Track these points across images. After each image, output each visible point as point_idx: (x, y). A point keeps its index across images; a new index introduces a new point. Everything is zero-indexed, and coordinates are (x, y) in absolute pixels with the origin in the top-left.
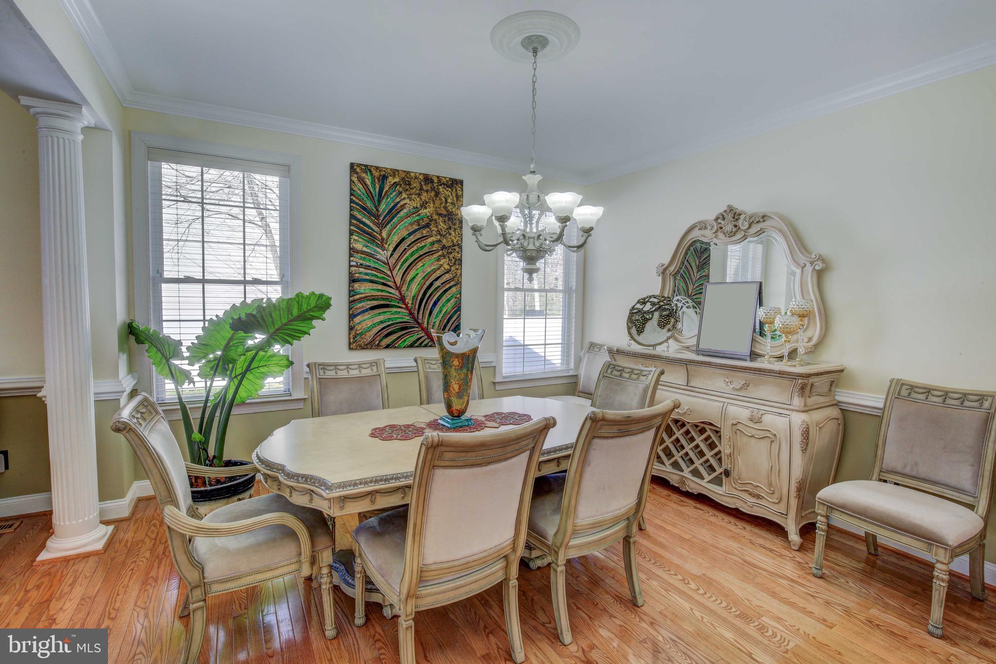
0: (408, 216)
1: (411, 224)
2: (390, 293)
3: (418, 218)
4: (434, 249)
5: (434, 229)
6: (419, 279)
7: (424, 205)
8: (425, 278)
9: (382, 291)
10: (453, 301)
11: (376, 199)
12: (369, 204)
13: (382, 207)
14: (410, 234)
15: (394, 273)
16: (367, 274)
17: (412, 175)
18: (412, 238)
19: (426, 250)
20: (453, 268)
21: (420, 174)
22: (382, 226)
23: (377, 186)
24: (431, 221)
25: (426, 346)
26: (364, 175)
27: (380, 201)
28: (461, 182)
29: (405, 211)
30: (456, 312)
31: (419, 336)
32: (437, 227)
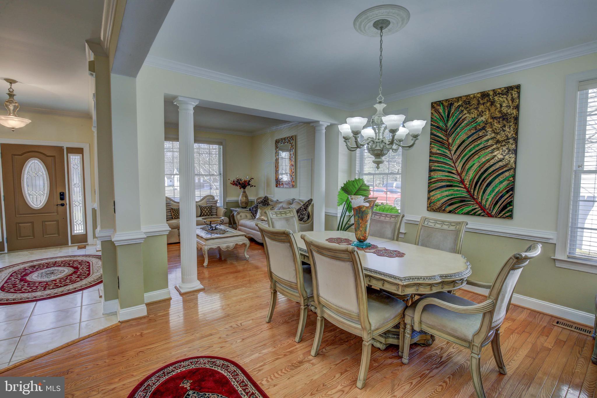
0: (467, 125)
1: (470, 130)
2: (454, 178)
3: (475, 124)
4: (489, 144)
5: (490, 130)
6: (475, 167)
7: (481, 114)
8: (481, 167)
9: (448, 176)
10: (505, 183)
11: (446, 119)
12: (441, 124)
13: (450, 123)
14: (468, 137)
15: (457, 165)
16: (438, 166)
17: (472, 96)
18: (470, 139)
19: (482, 146)
20: (507, 157)
21: (478, 93)
22: (448, 135)
23: (447, 111)
24: (486, 124)
25: (479, 215)
26: (438, 107)
27: (448, 120)
28: (518, 87)
29: (465, 122)
30: (507, 192)
31: (473, 208)
32: (492, 128)
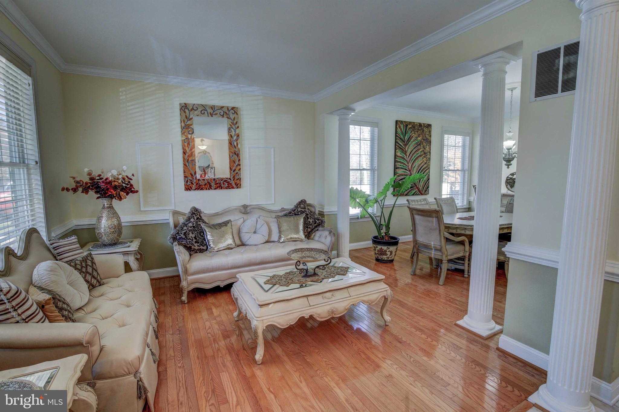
0: (414, 141)
1: (415, 144)
2: (407, 173)
3: (417, 141)
4: (422, 154)
5: (422, 146)
6: (416, 168)
7: (419, 136)
8: (418, 167)
9: (405, 172)
10: (427, 175)
11: (404, 134)
12: (402, 137)
13: (406, 137)
14: (414, 148)
15: (409, 165)
16: (401, 165)
17: (416, 123)
18: (415, 150)
19: (419, 155)
20: (427, 162)
21: (418, 123)
22: (406, 145)
23: (405, 129)
24: (421, 142)
25: (418, 195)
26: (401, 125)
27: (405, 135)
28: (429, 126)
29: (413, 139)
30: (428, 180)
31: (416, 191)
32: (423, 145)
